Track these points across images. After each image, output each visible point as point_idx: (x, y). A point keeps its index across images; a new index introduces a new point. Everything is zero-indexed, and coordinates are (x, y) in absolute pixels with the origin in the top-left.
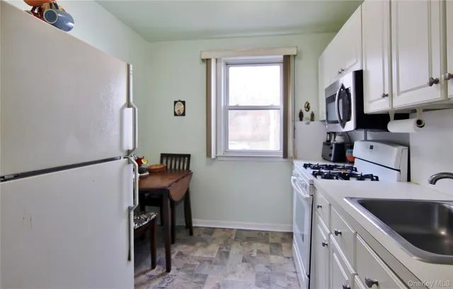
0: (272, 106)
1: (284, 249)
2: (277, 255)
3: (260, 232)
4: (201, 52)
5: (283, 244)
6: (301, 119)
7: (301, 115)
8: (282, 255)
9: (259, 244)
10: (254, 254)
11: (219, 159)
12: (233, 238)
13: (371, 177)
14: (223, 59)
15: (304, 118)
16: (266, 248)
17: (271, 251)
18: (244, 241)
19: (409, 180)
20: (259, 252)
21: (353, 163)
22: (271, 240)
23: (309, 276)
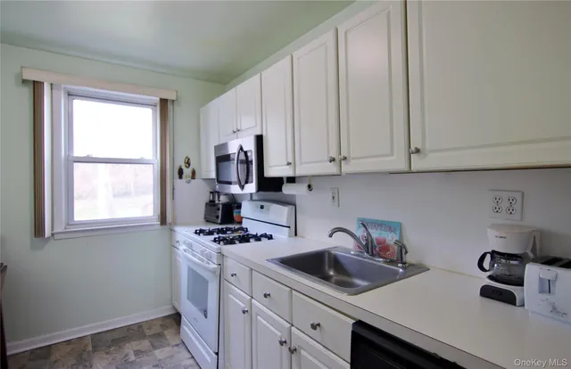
0: (142, 159)
1: (168, 337)
2: (162, 346)
3: (129, 328)
4: (22, 67)
5: (166, 332)
6: (181, 177)
7: (181, 173)
8: (169, 345)
9: (134, 343)
10: (132, 358)
11: (56, 237)
12: (90, 349)
13: (265, 236)
14: (63, 86)
15: (184, 176)
16: (145, 344)
17: (152, 345)
18: (110, 347)
19: (296, 235)
20: (137, 353)
21: (241, 223)
22: (148, 332)
23: (217, 354)
